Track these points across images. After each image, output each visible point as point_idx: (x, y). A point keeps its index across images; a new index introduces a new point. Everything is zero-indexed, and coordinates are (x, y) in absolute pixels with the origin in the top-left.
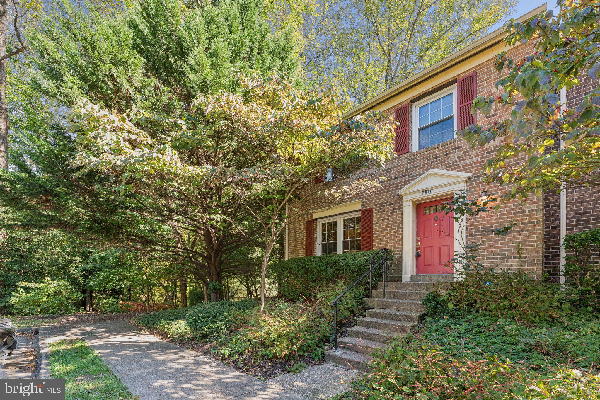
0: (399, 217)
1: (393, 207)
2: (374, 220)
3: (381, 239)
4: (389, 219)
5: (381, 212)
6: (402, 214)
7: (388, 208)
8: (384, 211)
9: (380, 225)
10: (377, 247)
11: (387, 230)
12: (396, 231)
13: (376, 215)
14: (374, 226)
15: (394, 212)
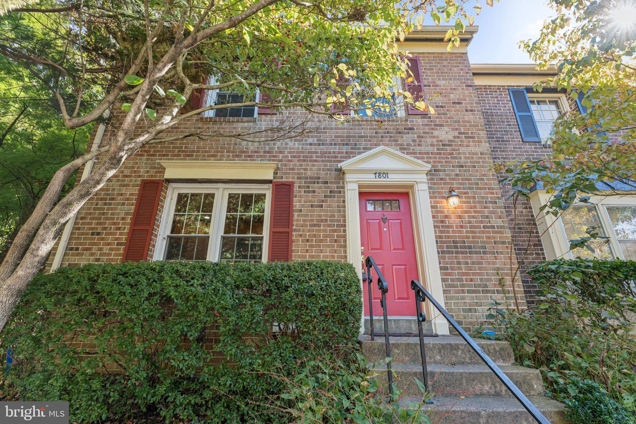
0: (338, 206)
1: (328, 187)
2: (297, 204)
3: (308, 241)
4: (321, 206)
5: (309, 192)
6: (344, 201)
7: (320, 188)
8: (314, 192)
9: (307, 215)
10: (299, 256)
11: (319, 226)
12: (335, 231)
13: (301, 197)
14: (296, 214)
15: (331, 197)
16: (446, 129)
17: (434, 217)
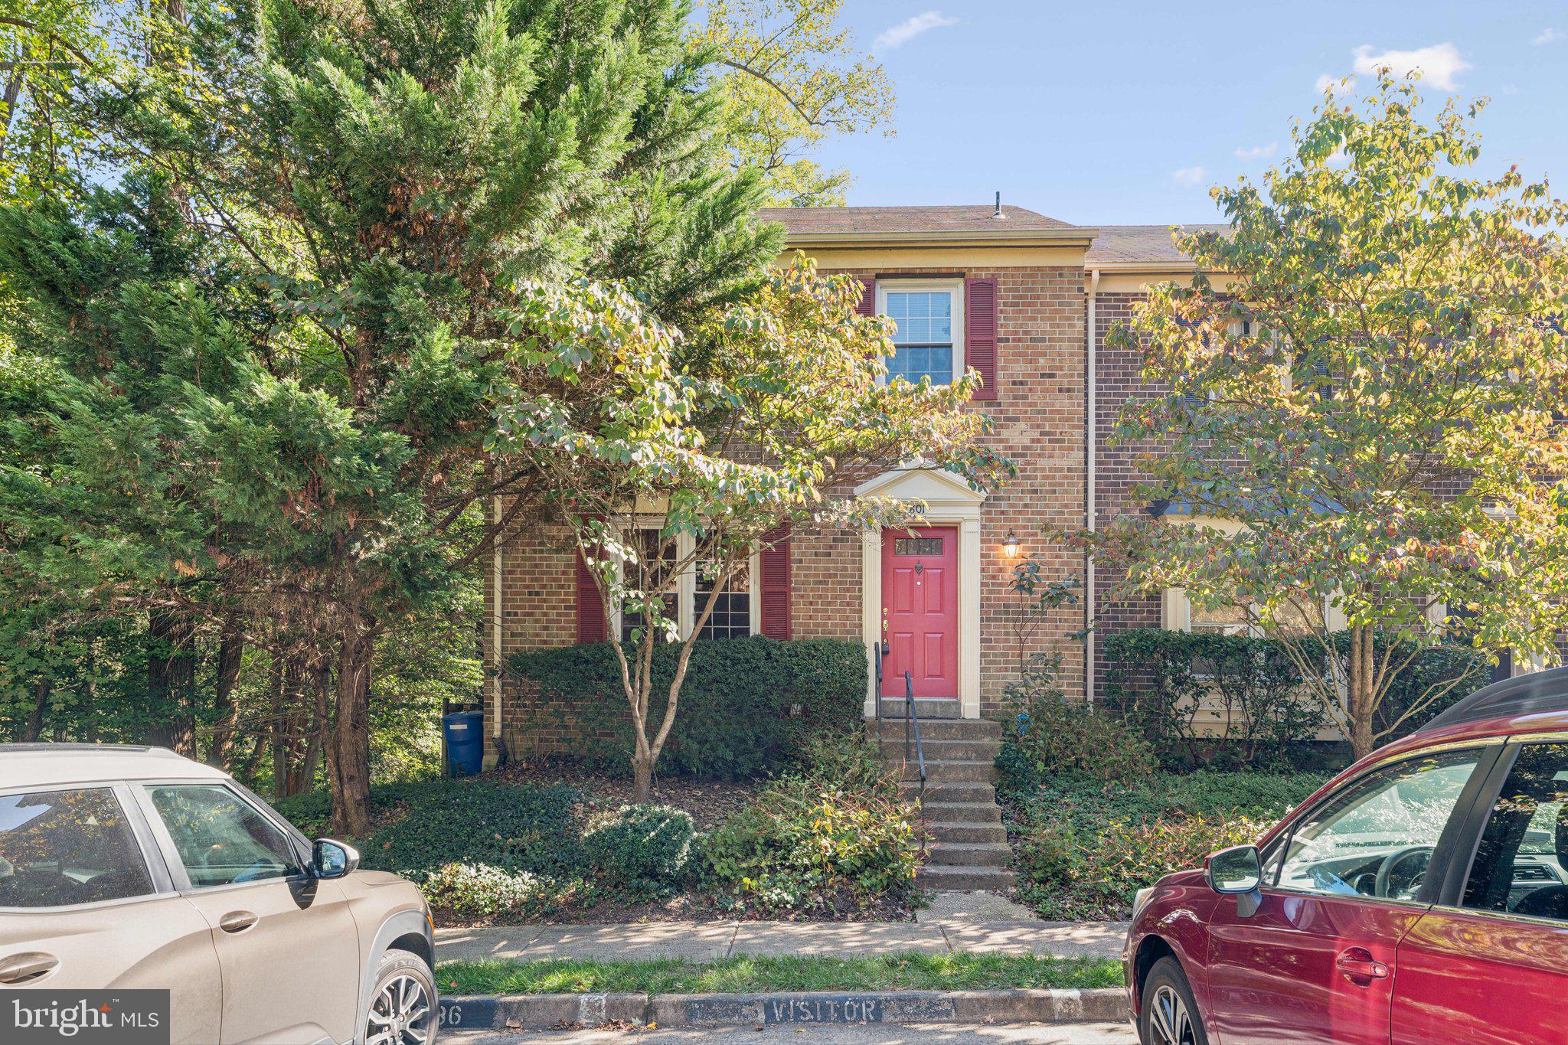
0: (852, 555)
2: (795, 553)
4: (829, 555)
6: (861, 548)
9: (809, 568)
11: (826, 582)
12: (848, 590)
13: (800, 540)
14: (794, 566)
15: (842, 540)
16: (1022, 425)
17: (983, 570)
